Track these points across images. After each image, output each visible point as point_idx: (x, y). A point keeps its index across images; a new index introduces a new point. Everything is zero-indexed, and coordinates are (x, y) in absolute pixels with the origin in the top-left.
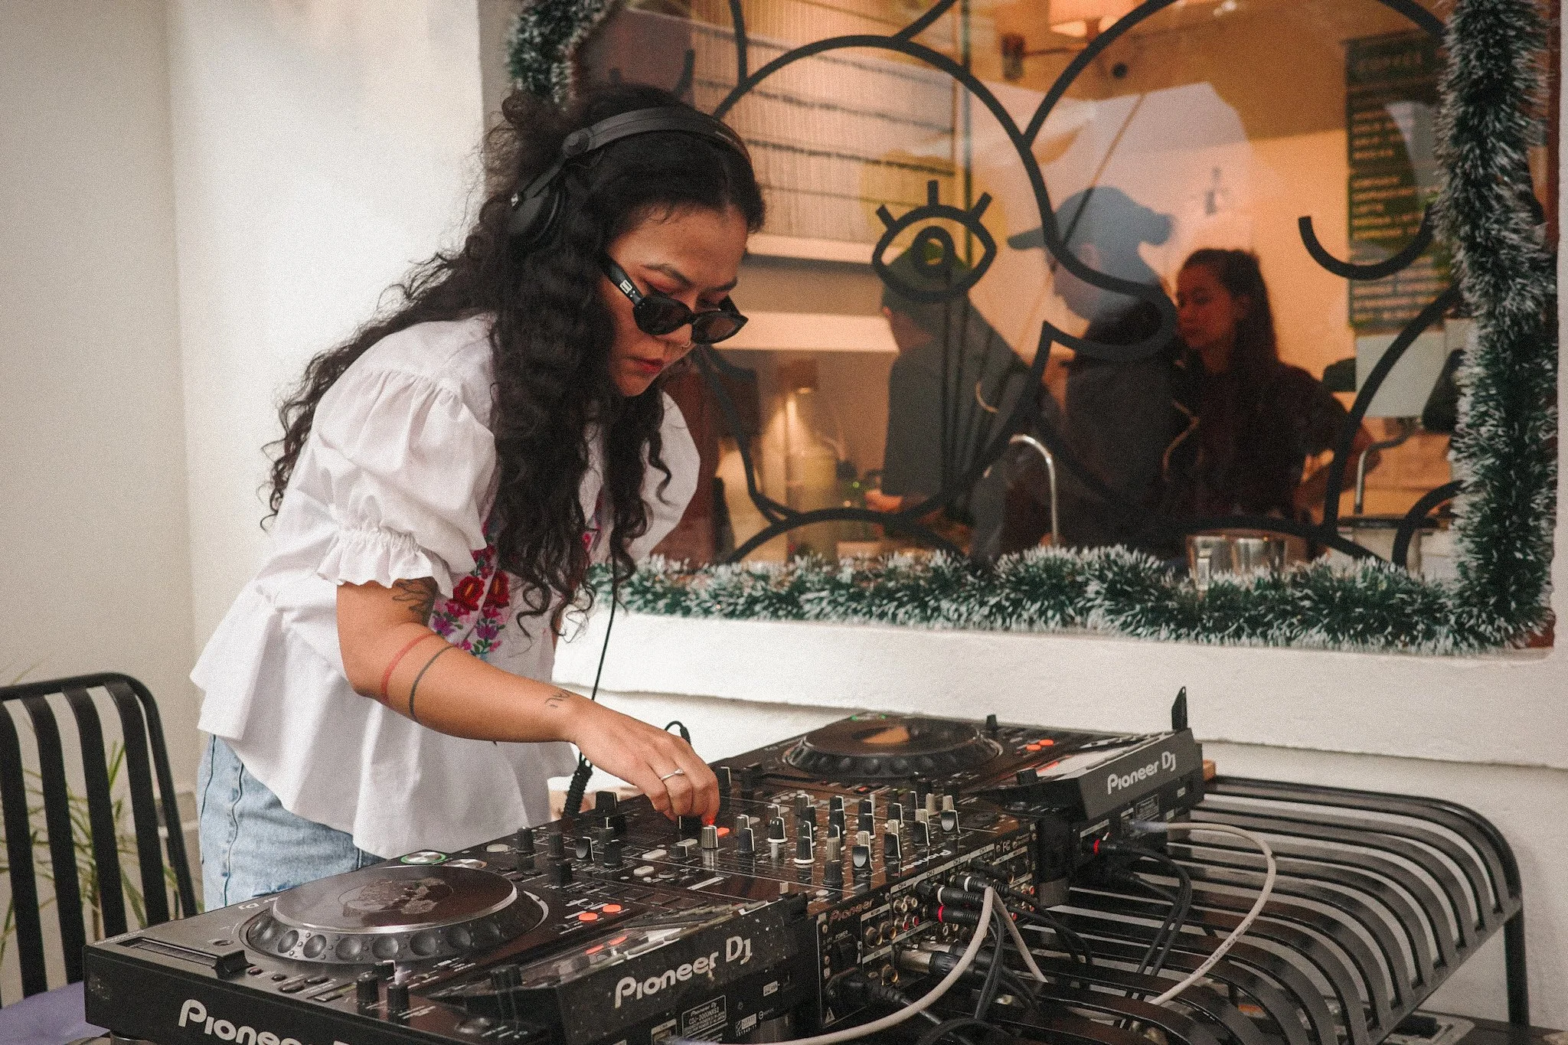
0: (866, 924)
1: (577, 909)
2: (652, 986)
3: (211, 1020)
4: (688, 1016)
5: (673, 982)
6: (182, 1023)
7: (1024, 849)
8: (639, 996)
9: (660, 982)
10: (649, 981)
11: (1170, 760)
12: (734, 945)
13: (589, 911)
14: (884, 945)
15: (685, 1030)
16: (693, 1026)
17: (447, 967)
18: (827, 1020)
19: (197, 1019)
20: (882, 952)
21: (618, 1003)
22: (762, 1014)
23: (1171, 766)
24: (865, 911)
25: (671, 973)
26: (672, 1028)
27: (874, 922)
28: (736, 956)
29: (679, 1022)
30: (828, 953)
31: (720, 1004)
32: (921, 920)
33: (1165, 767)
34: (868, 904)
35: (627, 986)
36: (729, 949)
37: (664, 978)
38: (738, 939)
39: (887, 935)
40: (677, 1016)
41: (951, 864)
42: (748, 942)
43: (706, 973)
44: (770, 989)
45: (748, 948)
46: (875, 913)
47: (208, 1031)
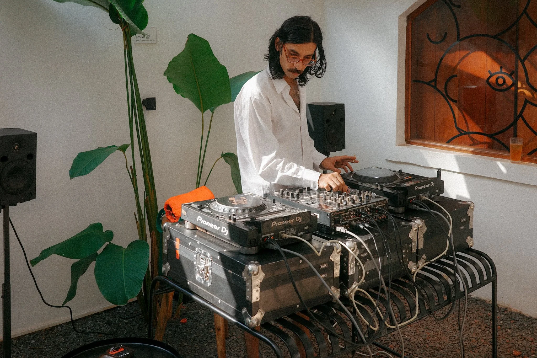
0: (343, 216)
1: (273, 208)
2: (279, 224)
3: (202, 220)
4: (287, 231)
5: (284, 224)
6: (198, 220)
7: (384, 204)
8: (277, 225)
9: (281, 223)
10: (279, 223)
11: (433, 184)
12: (298, 218)
13: (275, 209)
14: (346, 220)
15: (286, 233)
16: (288, 232)
17: (245, 216)
18: (332, 234)
19: (200, 220)
20: (346, 222)
21: (272, 226)
22: (304, 232)
23: (433, 185)
24: (342, 213)
25: (284, 222)
26: (284, 232)
27: (345, 216)
28: (298, 220)
29: (285, 231)
30: (333, 220)
31: (295, 229)
32: (356, 216)
33: (431, 185)
34: (343, 212)
35: (274, 223)
36: (297, 219)
37: (282, 223)
38: (299, 217)
39: (347, 218)
40: (285, 230)
41: (365, 206)
42: (301, 218)
43: (291, 223)
44: (306, 228)
45: (301, 219)
46: (345, 214)
47: (202, 222)
